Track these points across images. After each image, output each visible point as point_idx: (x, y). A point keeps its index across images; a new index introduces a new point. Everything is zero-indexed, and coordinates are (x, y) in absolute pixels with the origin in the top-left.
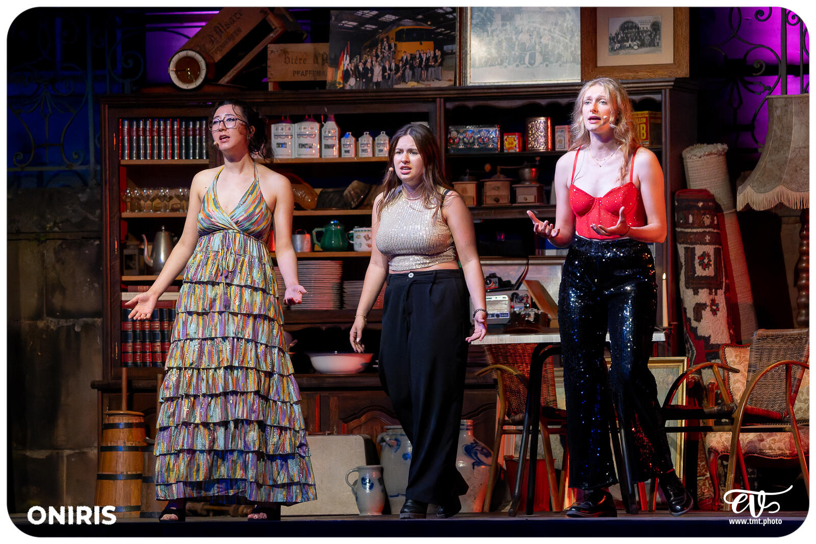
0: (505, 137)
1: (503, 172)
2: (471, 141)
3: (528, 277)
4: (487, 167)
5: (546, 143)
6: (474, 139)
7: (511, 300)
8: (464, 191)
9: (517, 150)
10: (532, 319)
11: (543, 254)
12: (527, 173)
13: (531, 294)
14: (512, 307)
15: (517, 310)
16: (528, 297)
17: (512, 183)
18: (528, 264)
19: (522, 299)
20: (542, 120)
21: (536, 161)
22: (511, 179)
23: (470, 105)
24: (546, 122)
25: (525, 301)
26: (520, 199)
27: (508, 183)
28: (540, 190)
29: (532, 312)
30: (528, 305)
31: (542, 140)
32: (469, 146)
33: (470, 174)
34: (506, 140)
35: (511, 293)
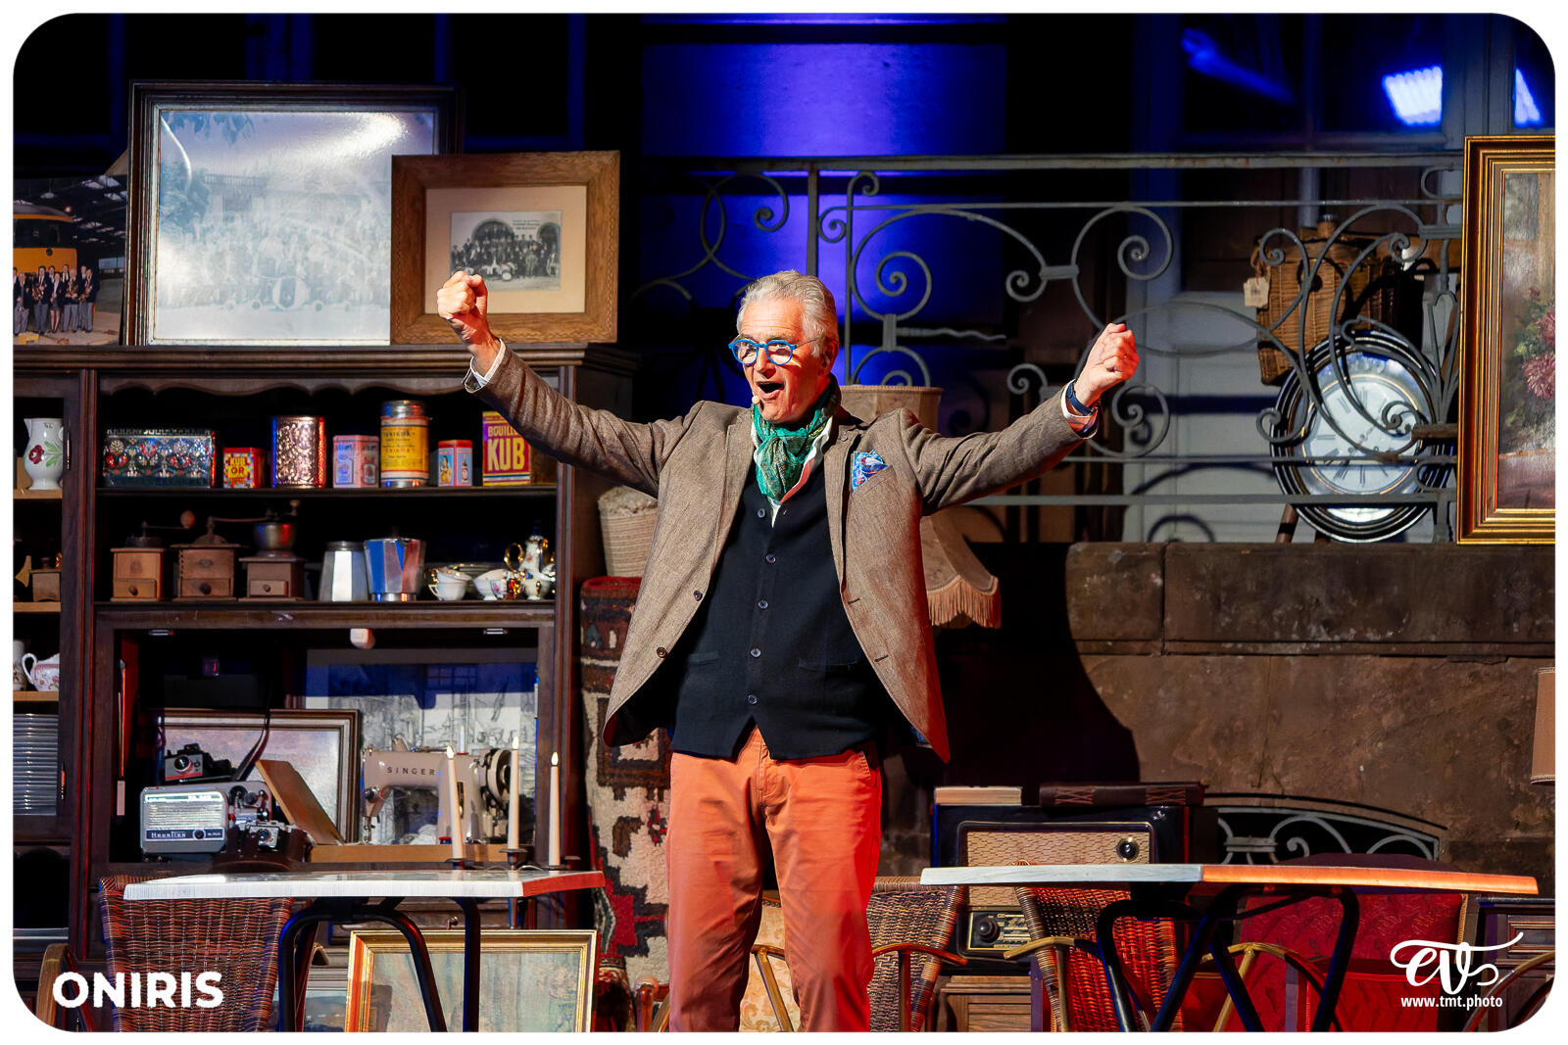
0: (227, 456)
1: (220, 530)
2: (153, 462)
3: (268, 754)
4: (187, 519)
5: (314, 472)
6: (160, 457)
7: (230, 802)
8: (136, 567)
9: (252, 485)
10: (272, 843)
11: (301, 705)
12: (272, 533)
13: (272, 790)
14: (231, 817)
15: (241, 823)
16: (265, 796)
17: (239, 553)
18: (267, 727)
19: (253, 800)
20: (306, 421)
21: (290, 509)
22: (237, 545)
23: (154, 384)
24: (315, 428)
25: (258, 804)
26: (256, 587)
27: (230, 554)
28: (297, 569)
29: (274, 829)
30: (265, 814)
31: (305, 465)
32: (149, 472)
33: (150, 533)
34: (228, 462)
35: (229, 786)
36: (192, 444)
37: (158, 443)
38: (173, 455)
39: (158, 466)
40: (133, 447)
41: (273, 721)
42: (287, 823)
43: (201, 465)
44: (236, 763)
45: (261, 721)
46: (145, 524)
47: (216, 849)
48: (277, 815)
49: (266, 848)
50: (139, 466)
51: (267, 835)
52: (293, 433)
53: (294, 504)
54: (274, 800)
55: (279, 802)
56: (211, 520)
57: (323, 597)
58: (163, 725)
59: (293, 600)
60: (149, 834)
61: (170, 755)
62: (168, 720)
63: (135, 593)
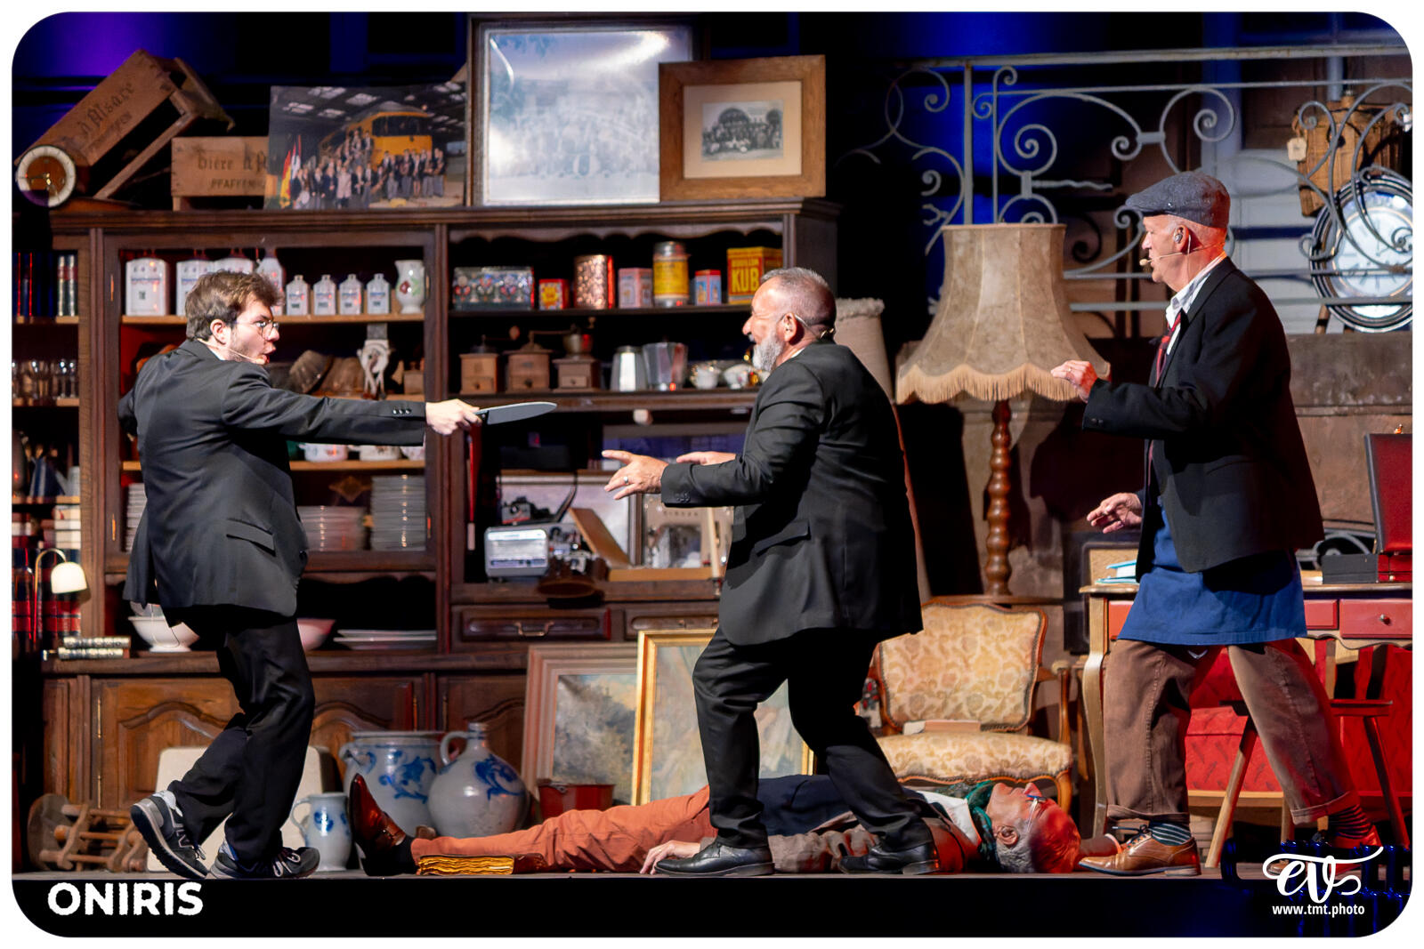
0: (542, 286)
1: (538, 340)
2: (489, 291)
3: (578, 502)
4: (514, 333)
5: (606, 296)
6: (494, 288)
7: (550, 537)
8: (478, 368)
9: (560, 306)
10: (581, 568)
11: (599, 467)
12: (575, 341)
13: (581, 529)
14: (551, 550)
15: (558, 553)
16: (575, 534)
17: (552, 357)
18: (575, 483)
19: (566, 536)
20: (599, 260)
21: (589, 324)
22: (550, 351)
23: (489, 234)
24: (606, 264)
25: (570, 539)
26: (565, 381)
27: (545, 359)
28: (595, 368)
29: (582, 557)
30: (576, 547)
31: (599, 291)
32: (485, 299)
33: (488, 343)
34: (544, 290)
35: (549, 526)
36: (516, 277)
37: (492, 277)
38: (503, 286)
39: (492, 295)
40: (475, 280)
41: (581, 479)
42: (591, 552)
43: (524, 293)
44: (553, 510)
45: (571, 479)
46: (484, 337)
47: (541, 573)
48: (584, 547)
49: (576, 572)
50: (479, 295)
51: (577, 562)
52: (590, 267)
53: (592, 320)
54: (581, 537)
55: (586, 538)
56: (531, 334)
57: (613, 388)
58: (501, 483)
59: (591, 390)
60: (492, 562)
61: (506, 505)
62: (505, 479)
63: (478, 387)
